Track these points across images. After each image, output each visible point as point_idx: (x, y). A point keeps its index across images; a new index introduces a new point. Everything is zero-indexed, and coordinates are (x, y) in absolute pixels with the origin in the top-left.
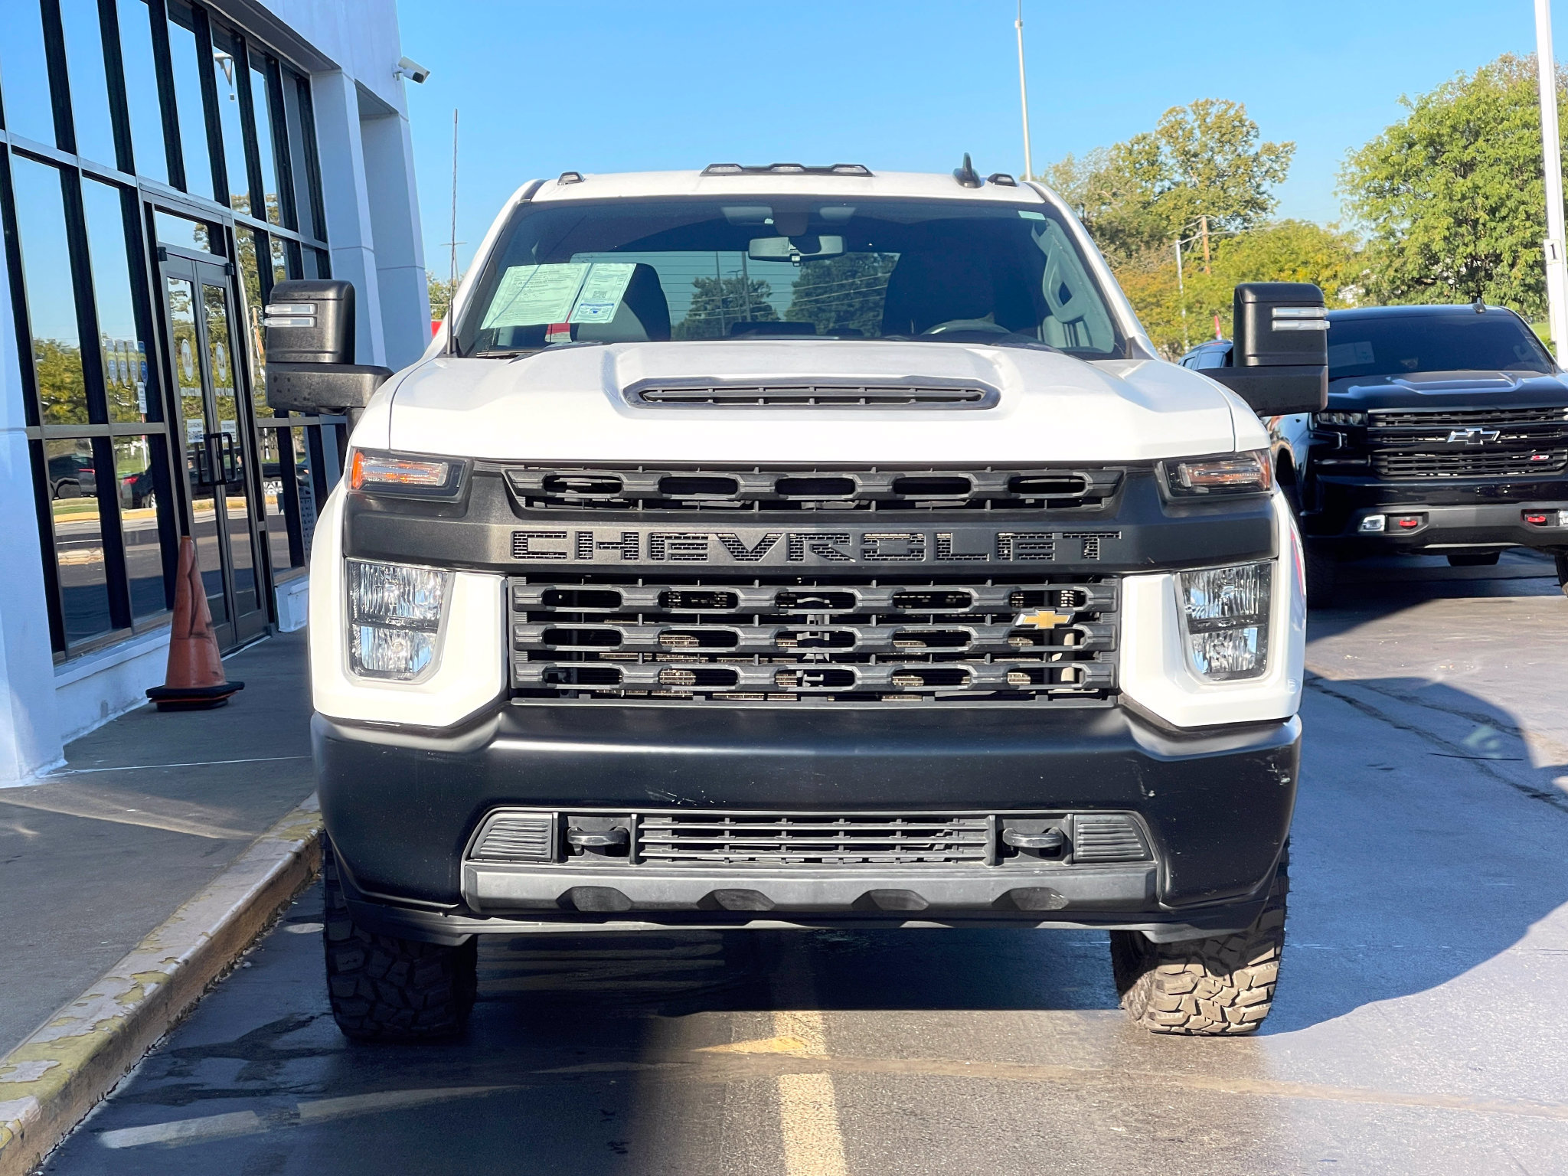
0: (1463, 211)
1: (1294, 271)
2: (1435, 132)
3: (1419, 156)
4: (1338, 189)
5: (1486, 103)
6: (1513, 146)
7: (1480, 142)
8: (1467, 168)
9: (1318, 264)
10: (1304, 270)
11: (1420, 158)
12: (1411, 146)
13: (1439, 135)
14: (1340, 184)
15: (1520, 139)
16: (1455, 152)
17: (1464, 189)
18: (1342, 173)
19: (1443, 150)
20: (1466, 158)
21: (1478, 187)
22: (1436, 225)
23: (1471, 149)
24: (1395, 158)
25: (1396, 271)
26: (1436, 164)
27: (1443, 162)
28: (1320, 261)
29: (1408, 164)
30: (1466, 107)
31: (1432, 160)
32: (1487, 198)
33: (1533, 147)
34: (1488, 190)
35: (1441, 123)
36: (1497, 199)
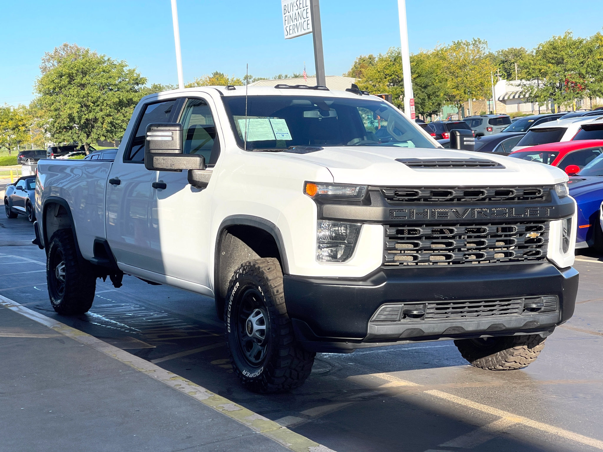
0: (83, 102)
1: (7, 122)
2: (71, 72)
3: (65, 80)
4: (34, 92)
5: (89, 62)
6: (100, 79)
7: (87, 76)
8: (83, 86)
9: (17, 120)
10: (11, 122)
11: (66, 81)
12: (61, 77)
13: (72, 73)
14: (34, 89)
15: (102, 76)
16: (78, 80)
17: (84, 93)
18: (35, 85)
19: (74, 79)
20: (83, 82)
21: (89, 93)
22: (74, 107)
23: (84, 79)
24: (56, 81)
25: (58, 124)
26: (71, 84)
27: (74, 83)
28: (17, 118)
29: (61, 83)
30: (82, 63)
31: (70, 83)
32: (92, 97)
33: (107, 79)
34: (92, 95)
35: (72, 68)
36: (96, 98)
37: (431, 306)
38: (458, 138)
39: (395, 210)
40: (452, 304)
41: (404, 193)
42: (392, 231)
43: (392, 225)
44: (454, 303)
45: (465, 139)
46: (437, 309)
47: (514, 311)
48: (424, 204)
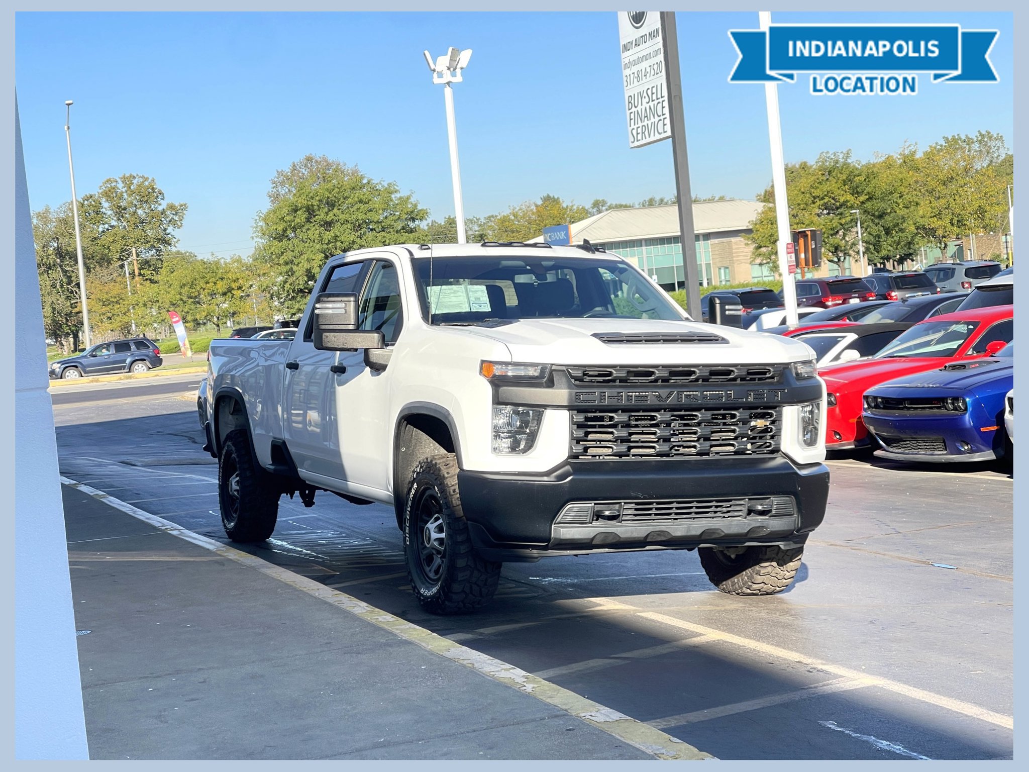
0: (329, 250)
1: (215, 283)
2: (310, 203)
3: (301, 216)
4: (254, 235)
5: (338, 187)
6: (354, 213)
7: (335, 210)
8: (328, 225)
9: (230, 279)
10: (221, 283)
11: (302, 218)
12: (296, 211)
13: (312, 205)
14: (255, 232)
15: (358, 209)
16: (321, 215)
17: (330, 237)
18: (255, 225)
19: (314, 214)
20: (328, 219)
21: (337, 236)
22: (314, 258)
23: (331, 214)
24: (288, 218)
25: (290, 285)
26: (311, 222)
27: (315, 221)
28: (230, 277)
29: (295, 221)
30: (327, 189)
31: (308, 220)
32: (342, 243)
33: (366, 214)
34: (342, 238)
35: (312, 198)
36: (348, 243)
37: (628, 508)
38: (718, 307)
39: (582, 393)
40: (655, 504)
41: (596, 373)
42: (580, 418)
43: (580, 410)
44: (658, 503)
45: (727, 307)
46: (636, 509)
47: (736, 514)
48: (619, 386)
